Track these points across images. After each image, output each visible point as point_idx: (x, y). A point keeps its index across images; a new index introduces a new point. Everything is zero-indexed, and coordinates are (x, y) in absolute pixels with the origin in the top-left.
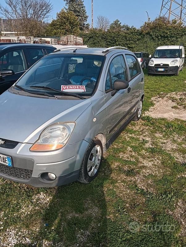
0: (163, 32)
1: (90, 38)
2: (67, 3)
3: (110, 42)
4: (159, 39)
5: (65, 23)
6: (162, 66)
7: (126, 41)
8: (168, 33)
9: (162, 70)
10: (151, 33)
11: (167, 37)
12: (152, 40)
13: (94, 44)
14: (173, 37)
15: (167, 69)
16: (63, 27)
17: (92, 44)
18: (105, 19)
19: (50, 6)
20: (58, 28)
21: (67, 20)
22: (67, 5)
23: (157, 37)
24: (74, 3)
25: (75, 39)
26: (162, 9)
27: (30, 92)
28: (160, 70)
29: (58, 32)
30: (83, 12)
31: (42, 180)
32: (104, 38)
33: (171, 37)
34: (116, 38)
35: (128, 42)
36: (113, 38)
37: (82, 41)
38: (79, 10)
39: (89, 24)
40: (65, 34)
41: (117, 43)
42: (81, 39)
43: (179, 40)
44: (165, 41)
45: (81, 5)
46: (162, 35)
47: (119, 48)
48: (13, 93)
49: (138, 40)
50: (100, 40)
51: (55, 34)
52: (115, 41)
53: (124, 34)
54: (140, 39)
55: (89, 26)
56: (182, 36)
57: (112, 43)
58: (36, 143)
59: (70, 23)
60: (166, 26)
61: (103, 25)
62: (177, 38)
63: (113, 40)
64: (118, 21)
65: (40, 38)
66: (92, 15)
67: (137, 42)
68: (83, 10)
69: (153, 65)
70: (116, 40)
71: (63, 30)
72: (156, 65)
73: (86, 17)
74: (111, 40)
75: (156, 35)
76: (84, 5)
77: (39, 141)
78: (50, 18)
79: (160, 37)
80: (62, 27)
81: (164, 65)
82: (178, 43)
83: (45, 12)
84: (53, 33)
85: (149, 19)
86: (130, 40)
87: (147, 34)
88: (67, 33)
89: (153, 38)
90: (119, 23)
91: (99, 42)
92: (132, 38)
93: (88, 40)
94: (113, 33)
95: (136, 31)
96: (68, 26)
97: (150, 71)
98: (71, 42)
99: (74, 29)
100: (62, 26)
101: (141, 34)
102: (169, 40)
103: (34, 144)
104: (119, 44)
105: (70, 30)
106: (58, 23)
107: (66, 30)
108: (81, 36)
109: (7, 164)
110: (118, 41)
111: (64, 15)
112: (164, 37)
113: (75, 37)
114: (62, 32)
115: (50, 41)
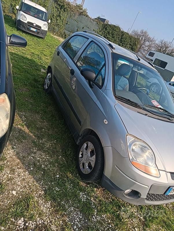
6: (35, 26)
9: (34, 30)
15: (39, 31)
28: (32, 29)
69: (26, 22)
72: (28, 22)
81: (37, 26)
97: (21, 26)
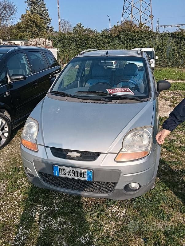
0: (132, 35)
1: (60, 40)
2: (28, 5)
3: (80, 45)
4: (127, 42)
5: (31, 26)
7: (97, 44)
8: (136, 36)
10: (120, 36)
11: (135, 40)
12: (121, 43)
13: (64, 47)
14: (141, 40)
16: (29, 30)
17: (62, 46)
18: (67, 22)
19: (14, 8)
20: (24, 31)
21: (33, 23)
22: (29, 7)
23: (126, 40)
24: (36, 5)
25: (45, 42)
26: (123, 13)
27: (79, 97)
29: (25, 35)
30: (46, 14)
31: (125, 192)
32: (74, 41)
33: (139, 40)
34: (86, 41)
35: (98, 45)
36: (83, 41)
37: (52, 44)
38: (42, 13)
39: (53, 27)
40: (32, 37)
41: (87, 46)
42: (50, 42)
43: (146, 42)
44: (133, 44)
45: (43, 7)
46: (131, 38)
47: (90, 51)
48: (59, 100)
49: (108, 43)
50: (70, 43)
51: (21, 37)
52: (85, 44)
53: (94, 37)
54: (110, 42)
55: (53, 29)
56: (148, 39)
57: (82, 45)
58: (120, 153)
59: (37, 26)
60: (133, 30)
61: (66, 29)
62: (144, 41)
63: (83, 43)
64: (81, 25)
65: (9, 41)
66: (59, 17)
67: (107, 45)
68: (46, 13)
70: (87, 43)
71: (29, 33)
73: (50, 20)
74: (82, 43)
75: (125, 38)
76: (46, 8)
77: (123, 150)
78: (15, 20)
79: (128, 40)
80: (27, 30)
82: (146, 45)
83: (9, 14)
84: (19, 36)
85: (118, 22)
86: (100, 43)
87: (116, 37)
88: (34, 36)
89: (122, 41)
90: (82, 26)
91: (68, 45)
92: (102, 41)
93: (58, 43)
94: (83, 35)
95: (105, 34)
96: (35, 29)
98: (40, 44)
99: (41, 32)
100: (29, 28)
101: (110, 37)
102: (137, 42)
103: (118, 154)
104: (90, 47)
105: (36, 33)
106: (24, 26)
107: (33, 33)
108: (50, 38)
109: (86, 179)
110: (88, 44)
111: (30, 18)
112: (133, 40)
113: (44, 40)
114: (28, 35)
115: (20, 44)
